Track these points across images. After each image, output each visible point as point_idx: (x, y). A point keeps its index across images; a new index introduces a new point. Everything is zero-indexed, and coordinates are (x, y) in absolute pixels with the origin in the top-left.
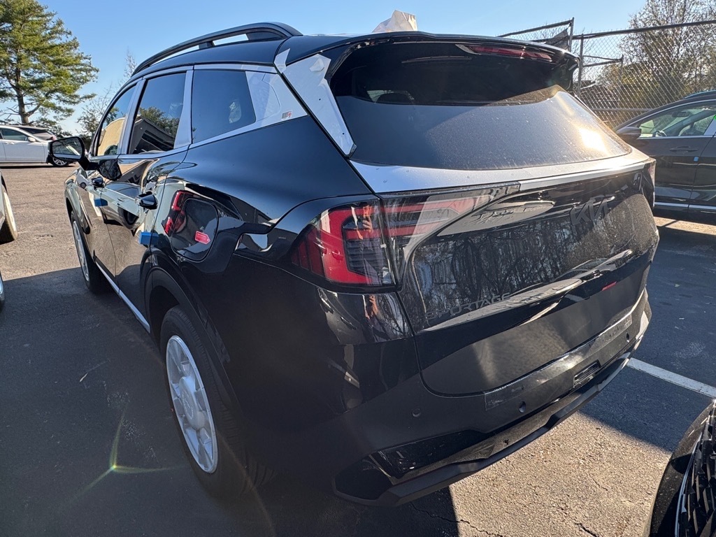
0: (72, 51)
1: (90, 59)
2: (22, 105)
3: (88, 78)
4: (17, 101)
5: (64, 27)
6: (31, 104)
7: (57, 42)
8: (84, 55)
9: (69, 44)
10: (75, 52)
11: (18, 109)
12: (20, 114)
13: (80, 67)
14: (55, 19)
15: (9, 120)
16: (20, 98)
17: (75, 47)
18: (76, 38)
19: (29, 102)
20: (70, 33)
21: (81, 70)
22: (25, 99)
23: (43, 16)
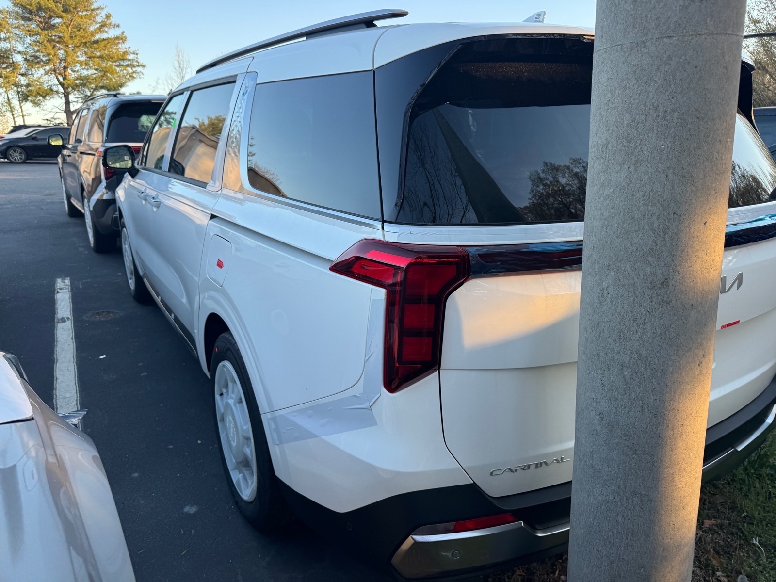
0: (120, 45)
1: (137, 54)
2: (67, 103)
3: (134, 75)
4: (63, 98)
5: (113, 20)
6: (77, 102)
7: (105, 36)
8: (132, 50)
9: (117, 38)
10: (123, 47)
11: (64, 107)
12: (65, 112)
13: (126, 63)
14: (103, 14)
15: (55, 119)
16: (66, 97)
17: (123, 42)
18: (124, 32)
19: (76, 100)
20: (118, 26)
21: (128, 66)
22: (72, 97)
23: (93, 10)
